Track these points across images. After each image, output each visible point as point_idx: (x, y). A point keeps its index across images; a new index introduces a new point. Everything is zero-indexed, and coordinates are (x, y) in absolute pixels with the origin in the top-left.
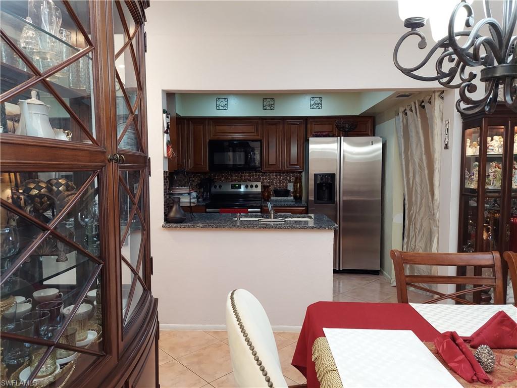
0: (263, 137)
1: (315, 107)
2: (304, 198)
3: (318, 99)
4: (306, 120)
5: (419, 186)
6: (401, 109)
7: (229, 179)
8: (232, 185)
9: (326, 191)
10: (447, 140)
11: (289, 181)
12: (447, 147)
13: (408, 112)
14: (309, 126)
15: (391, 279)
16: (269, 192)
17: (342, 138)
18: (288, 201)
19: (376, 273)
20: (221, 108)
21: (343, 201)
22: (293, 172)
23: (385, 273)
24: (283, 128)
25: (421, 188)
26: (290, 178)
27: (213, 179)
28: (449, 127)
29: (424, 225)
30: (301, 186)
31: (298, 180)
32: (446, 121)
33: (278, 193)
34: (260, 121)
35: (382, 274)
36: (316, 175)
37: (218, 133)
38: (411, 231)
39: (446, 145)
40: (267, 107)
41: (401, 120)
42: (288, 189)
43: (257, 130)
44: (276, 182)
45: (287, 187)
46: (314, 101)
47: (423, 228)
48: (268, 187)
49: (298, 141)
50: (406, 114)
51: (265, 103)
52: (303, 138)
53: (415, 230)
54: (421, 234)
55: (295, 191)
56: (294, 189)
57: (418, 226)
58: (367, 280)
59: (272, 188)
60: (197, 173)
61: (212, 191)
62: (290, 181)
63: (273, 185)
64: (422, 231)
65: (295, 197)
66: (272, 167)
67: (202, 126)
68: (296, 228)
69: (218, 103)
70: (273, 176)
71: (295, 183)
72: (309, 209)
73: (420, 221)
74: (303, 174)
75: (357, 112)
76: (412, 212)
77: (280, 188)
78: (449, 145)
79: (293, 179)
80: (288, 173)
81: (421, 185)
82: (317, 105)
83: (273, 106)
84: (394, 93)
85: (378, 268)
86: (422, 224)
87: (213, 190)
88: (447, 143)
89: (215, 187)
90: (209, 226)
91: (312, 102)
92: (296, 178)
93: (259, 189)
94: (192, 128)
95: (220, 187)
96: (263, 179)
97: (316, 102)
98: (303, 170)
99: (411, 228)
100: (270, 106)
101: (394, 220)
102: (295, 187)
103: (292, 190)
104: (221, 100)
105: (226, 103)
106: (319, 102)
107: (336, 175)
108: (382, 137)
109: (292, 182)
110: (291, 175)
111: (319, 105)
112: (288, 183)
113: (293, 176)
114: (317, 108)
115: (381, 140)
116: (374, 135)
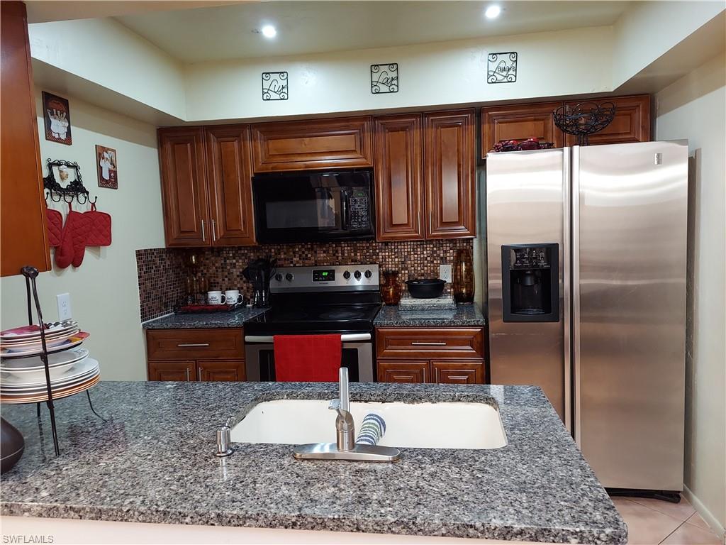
0: (376, 161)
1: (500, 78)
2: (478, 297)
3: (506, 58)
4: (478, 112)
7: (310, 259)
8: (314, 272)
11: (442, 258)
14: (486, 128)
16: (397, 287)
17: (576, 148)
18: (439, 309)
19: (672, 497)
20: (274, 96)
22: (452, 240)
23: (696, 499)
24: (423, 136)
26: (445, 252)
27: (275, 261)
30: (470, 270)
31: (464, 255)
33: (417, 290)
34: (367, 124)
35: (689, 501)
36: (505, 249)
37: (273, 156)
40: (381, 86)
42: (442, 278)
43: (362, 146)
44: (413, 262)
45: (438, 274)
46: (496, 64)
48: (395, 274)
49: (459, 166)
51: (375, 77)
52: (472, 158)
55: (457, 283)
56: (455, 277)
59: (404, 276)
60: (240, 248)
61: (271, 286)
62: (444, 261)
63: (407, 269)
65: (458, 298)
66: (400, 229)
67: (236, 144)
69: (266, 85)
70: (405, 249)
71: (457, 263)
72: (491, 335)
74: (475, 243)
77: (423, 275)
79: (451, 255)
80: (439, 242)
82: (504, 74)
83: (395, 82)
85: (677, 485)
87: (273, 284)
89: (279, 278)
90: (66, 510)
91: (493, 67)
92: (459, 253)
93: (375, 281)
94: (215, 147)
95: (289, 277)
96: (384, 258)
97: (502, 65)
98: (475, 235)
100: (389, 82)
102: (456, 271)
103: (449, 280)
104: (273, 76)
105: (284, 83)
106: (509, 64)
107: (560, 248)
108: (683, 142)
109: (450, 261)
110: (447, 246)
111: (511, 72)
112: (440, 264)
113: (451, 249)
114: (505, 80)
115: (685, 151)
116: (652, 139)
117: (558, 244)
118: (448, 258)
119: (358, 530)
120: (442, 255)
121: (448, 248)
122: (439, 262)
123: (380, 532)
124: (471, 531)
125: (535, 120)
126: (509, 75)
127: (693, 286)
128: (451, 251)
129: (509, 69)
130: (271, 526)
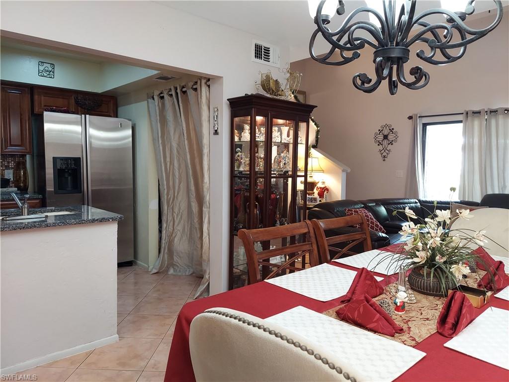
1: (45, 75)
3: (49, 65)
4: (31, 89)
5: (177, 170)
6: (157, 93)
9: (69, 178)
10: (216, 126)
11: (6, 166)
12: (216, 132)
13: (166, 97)
14: (36, 97)
15: (149, 267)
17: (87, 116)
19: (130, 264)
21: (92, 190)
22: (13, 155)
23: (138, 262)
25: (179, 173)
26: (9, 163)
28: (218, 114)
29: (181, 208)
30: (25, 173)
31: (21, 166)
32: (214, 108)
35: (136, 263)
36: (55, 159)
38: (169, 215)
39: (216, 131)
41: (157, 104)
42: (6, 177)
45: (3, 175)
46: (43, 67)
47: (181, 211)
50: (162, 98)
53: (173, 214)
54: (179, 217)
55: (17, 180)
56: (15, 177)
57: (176, 210)
58: (123, 274)
62: (7, 167)
64: (180, 214)
65: (18, 188)
68: (71, 224)
71: (17, 170)
72: (48, 201)
73: (178, 205)
74: (28, 158)
75: (99, 90)
76: (170, 196)
78: (219, 131)
79: (12, 164)
80: (5, 156)
81: (179, 170)
82: (48, 73)
84: (157, 74)
85: (131, 258)
86: (180, 208)
88: (216, 129)
91: (41, 68)
92: (18, 164)
97: (47, 69)
99: (169, 213)
101: (150, 207)
102: (16, 174)
103: (12, 179)
106: (50, 69)
107: (81, 159)
108: (130, 120)
109: (12, 168)
110: (10, 159)
111: (51, 73)
112: (5, 169)
113: (12, 161)
114: (48, 76)
115: (130, 123)
116: (117, 117)
117: (80, 158)
118: (10, 166)
119: (47, 226)
120: (6, 164)
121: (10, 161)
122: (4, 168)
123: (55, 226)
124: (83, 221)
125: (63, 98)
126: (51, 74)
127: (135, 190)
128: (13, 162)
129: (50, 72)
130: (15, 229)
